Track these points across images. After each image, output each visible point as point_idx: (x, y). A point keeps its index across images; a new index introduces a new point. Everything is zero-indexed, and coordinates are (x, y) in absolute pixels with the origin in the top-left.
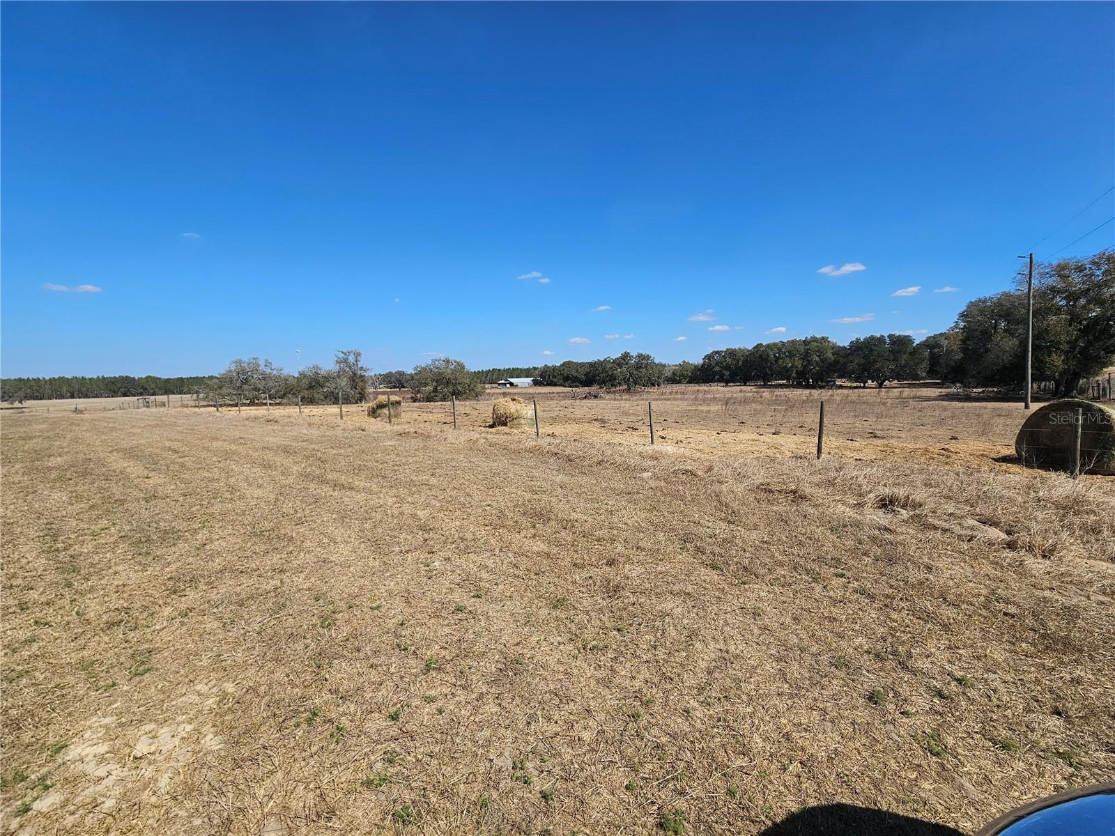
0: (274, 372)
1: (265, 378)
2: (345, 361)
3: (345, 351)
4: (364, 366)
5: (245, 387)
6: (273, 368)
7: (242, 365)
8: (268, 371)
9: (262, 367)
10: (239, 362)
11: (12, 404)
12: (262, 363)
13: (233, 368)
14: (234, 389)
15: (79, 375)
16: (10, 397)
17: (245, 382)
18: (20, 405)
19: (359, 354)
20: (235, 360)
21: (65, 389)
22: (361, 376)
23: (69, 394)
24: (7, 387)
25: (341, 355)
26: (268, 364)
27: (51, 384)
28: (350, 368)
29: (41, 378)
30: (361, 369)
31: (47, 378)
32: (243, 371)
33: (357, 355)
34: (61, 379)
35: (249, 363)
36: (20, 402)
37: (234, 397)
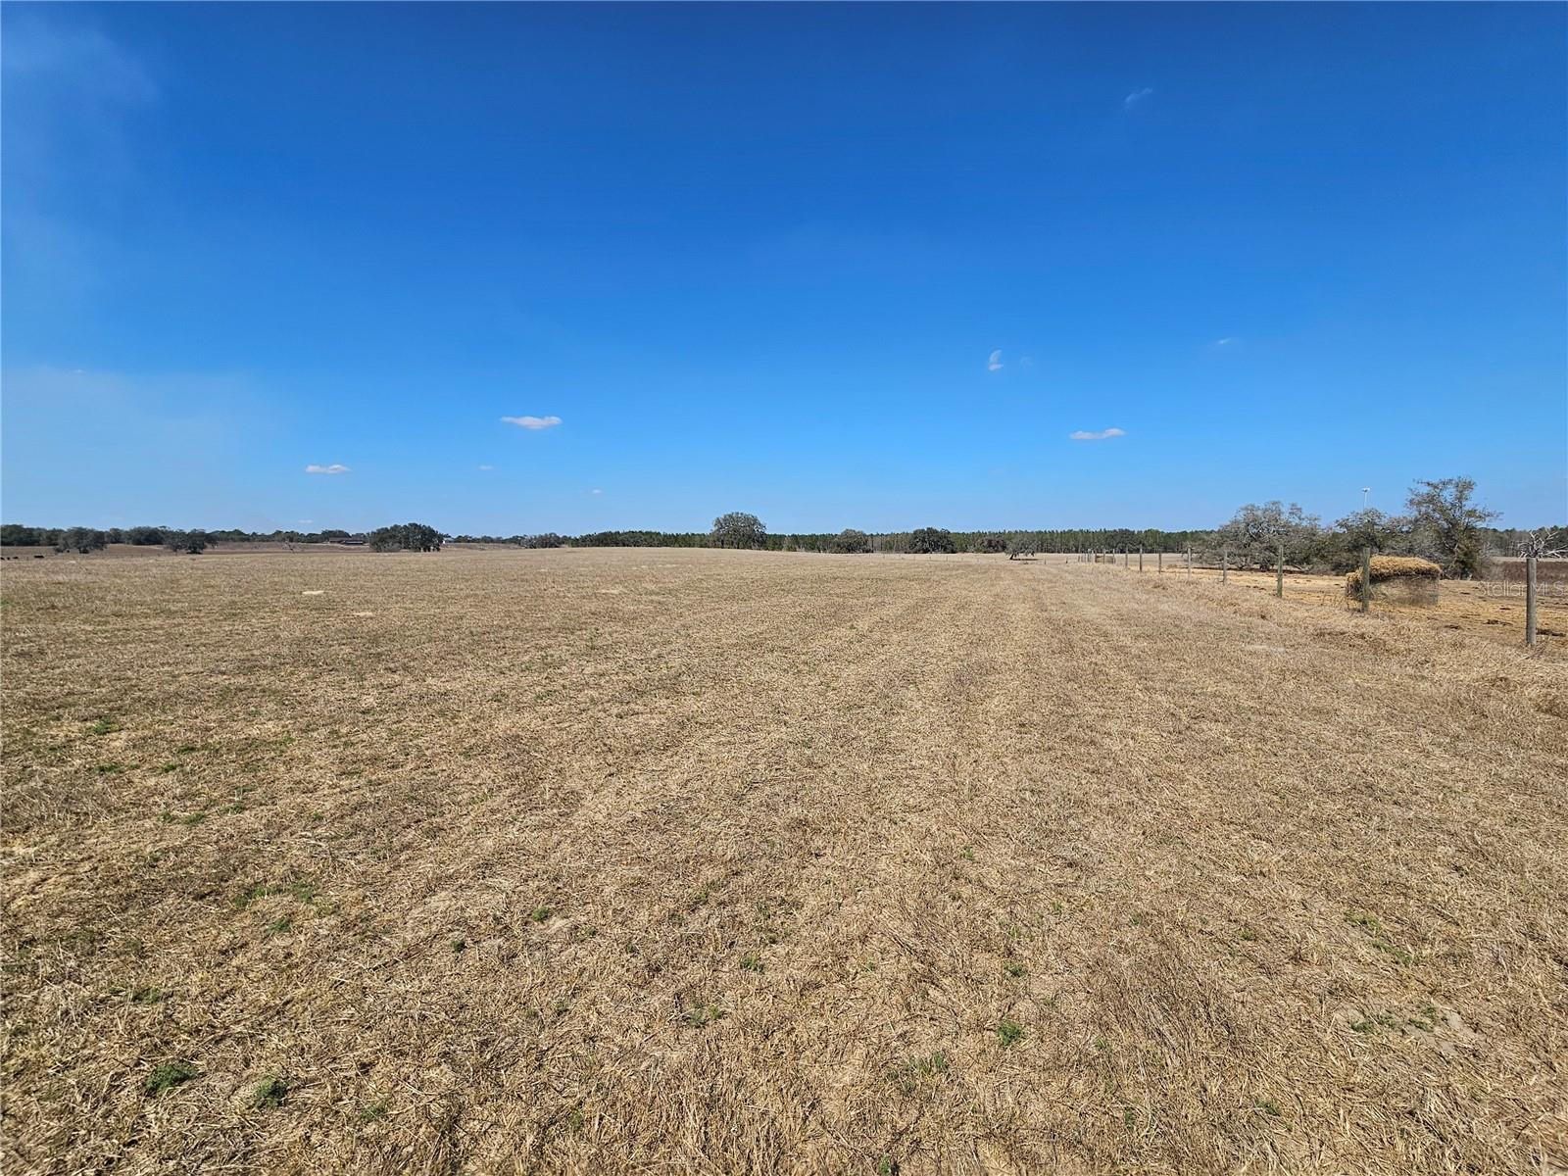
0: (1304, 524)
1: (1287, 531)
2: (1431, 500)
3: (1435, 481)
4: (1479, 508)
5: (1256, 544)
6: (1303, 516)
7: (1255, 513)
8: (1294, 521)
9: (1285, 517)
10: (1251, 509)
12: (1285, 509)
13: (1240, 518)
14: (1238, 547)
17: (1256, 537)
19: (1469, 486)
20: (1244, 506)
21: (1072, 543)
22: (1469, 529)
25: (1425, 490)
26: (1295, 510)
28: (1443, 511)
30: (1471, 513)
32: (1256, 522)
33: (1464, 487)
35: (1266, 510)
37: (1237, 559)
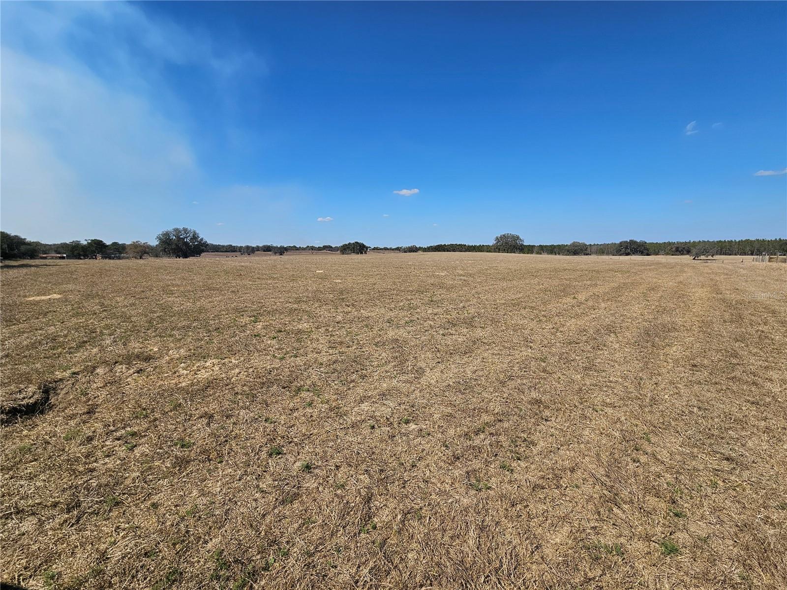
11: (707, 257)
15: (761, 238)
16: (707, 252)
18: (712, 258)
21: (748, 248)
23: (750, 252)
24: (707, 246)
27: (739, 244)
29: (733, 241)
31: (737, 240)
34: (747, 241)
36: (712, 256)
